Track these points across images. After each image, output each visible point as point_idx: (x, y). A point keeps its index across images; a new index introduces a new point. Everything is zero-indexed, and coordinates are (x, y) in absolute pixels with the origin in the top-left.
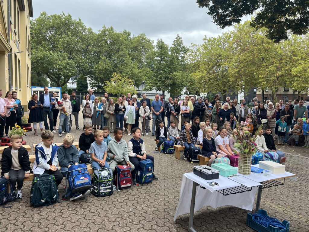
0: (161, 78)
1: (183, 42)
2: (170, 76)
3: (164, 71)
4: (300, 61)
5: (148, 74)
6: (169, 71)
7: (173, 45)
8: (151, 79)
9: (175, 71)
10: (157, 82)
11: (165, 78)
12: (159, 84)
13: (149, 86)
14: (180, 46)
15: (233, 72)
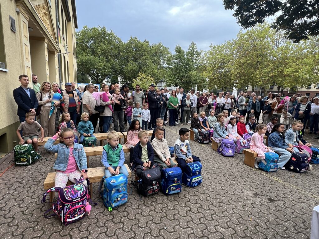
0: (178, 76)
1: (197, 47)
2: (187, 75)
3: (181, 71)
4: (291, 64)
5: (168, 73)
6: (185, 71)
7: (188, 49)
8: (170, 77)
9: (190, 70)
10: (175, 80)
11: (182, 76)
12: (177, 81)
13: (169, 83)
14: (194, 51)
15: (236, 73)
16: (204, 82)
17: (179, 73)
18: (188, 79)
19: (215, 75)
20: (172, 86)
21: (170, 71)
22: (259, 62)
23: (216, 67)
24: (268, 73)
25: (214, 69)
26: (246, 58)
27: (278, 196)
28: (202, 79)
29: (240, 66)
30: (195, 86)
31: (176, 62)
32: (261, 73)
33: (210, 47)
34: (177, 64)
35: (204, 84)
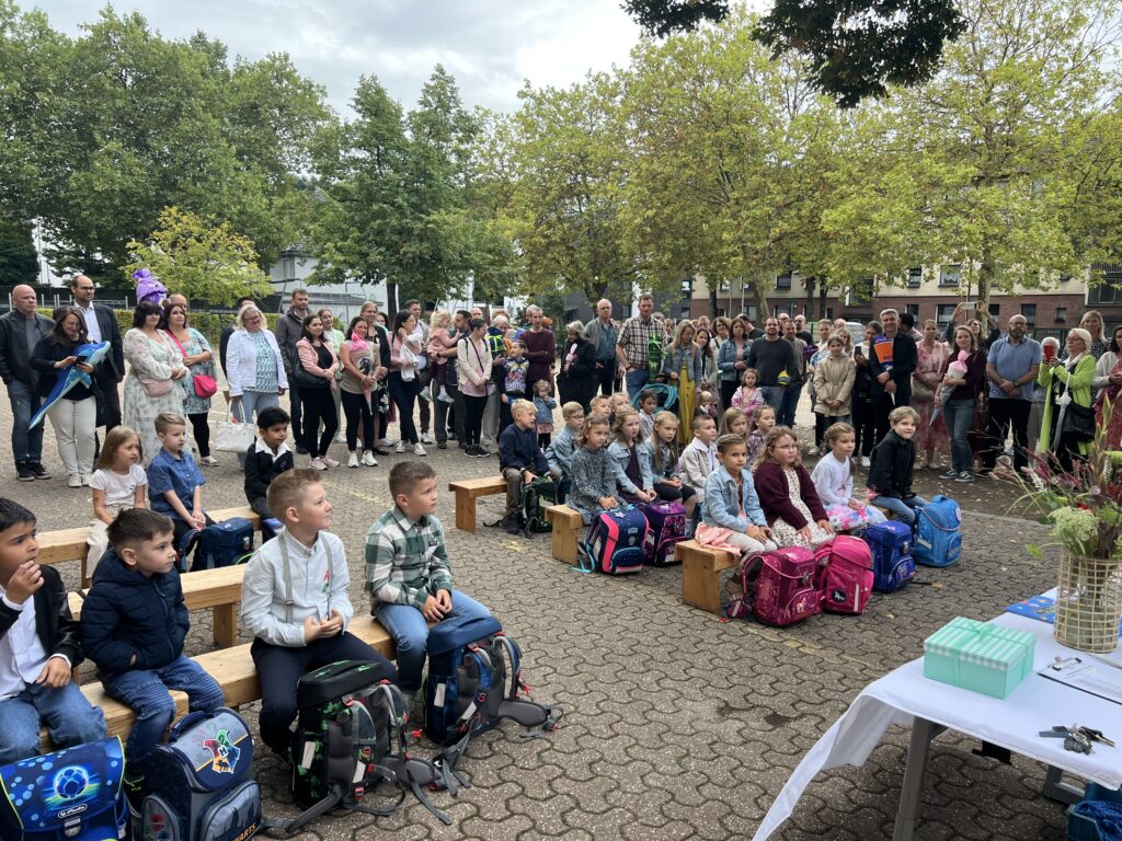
7: (420, 102)
8: (337, 236)
15: (638, 220)
16: (503, 263)
17: (382, 214)
18: (425, 245)
19: (550, 226)
20: (352, 280)
21: (335, 202)
22: (726, 173)
23: (553, 193)
24: (766, 223)
25: (544, 197)
26: (676, 155)
27: (800, 700)
28: (491, 246)
29: (654, 190)
30: (463, 281)
31: (364, 161)
32: (739, 224)
33: (522, 95)
34: (370, 172)
35: (505, 270)
